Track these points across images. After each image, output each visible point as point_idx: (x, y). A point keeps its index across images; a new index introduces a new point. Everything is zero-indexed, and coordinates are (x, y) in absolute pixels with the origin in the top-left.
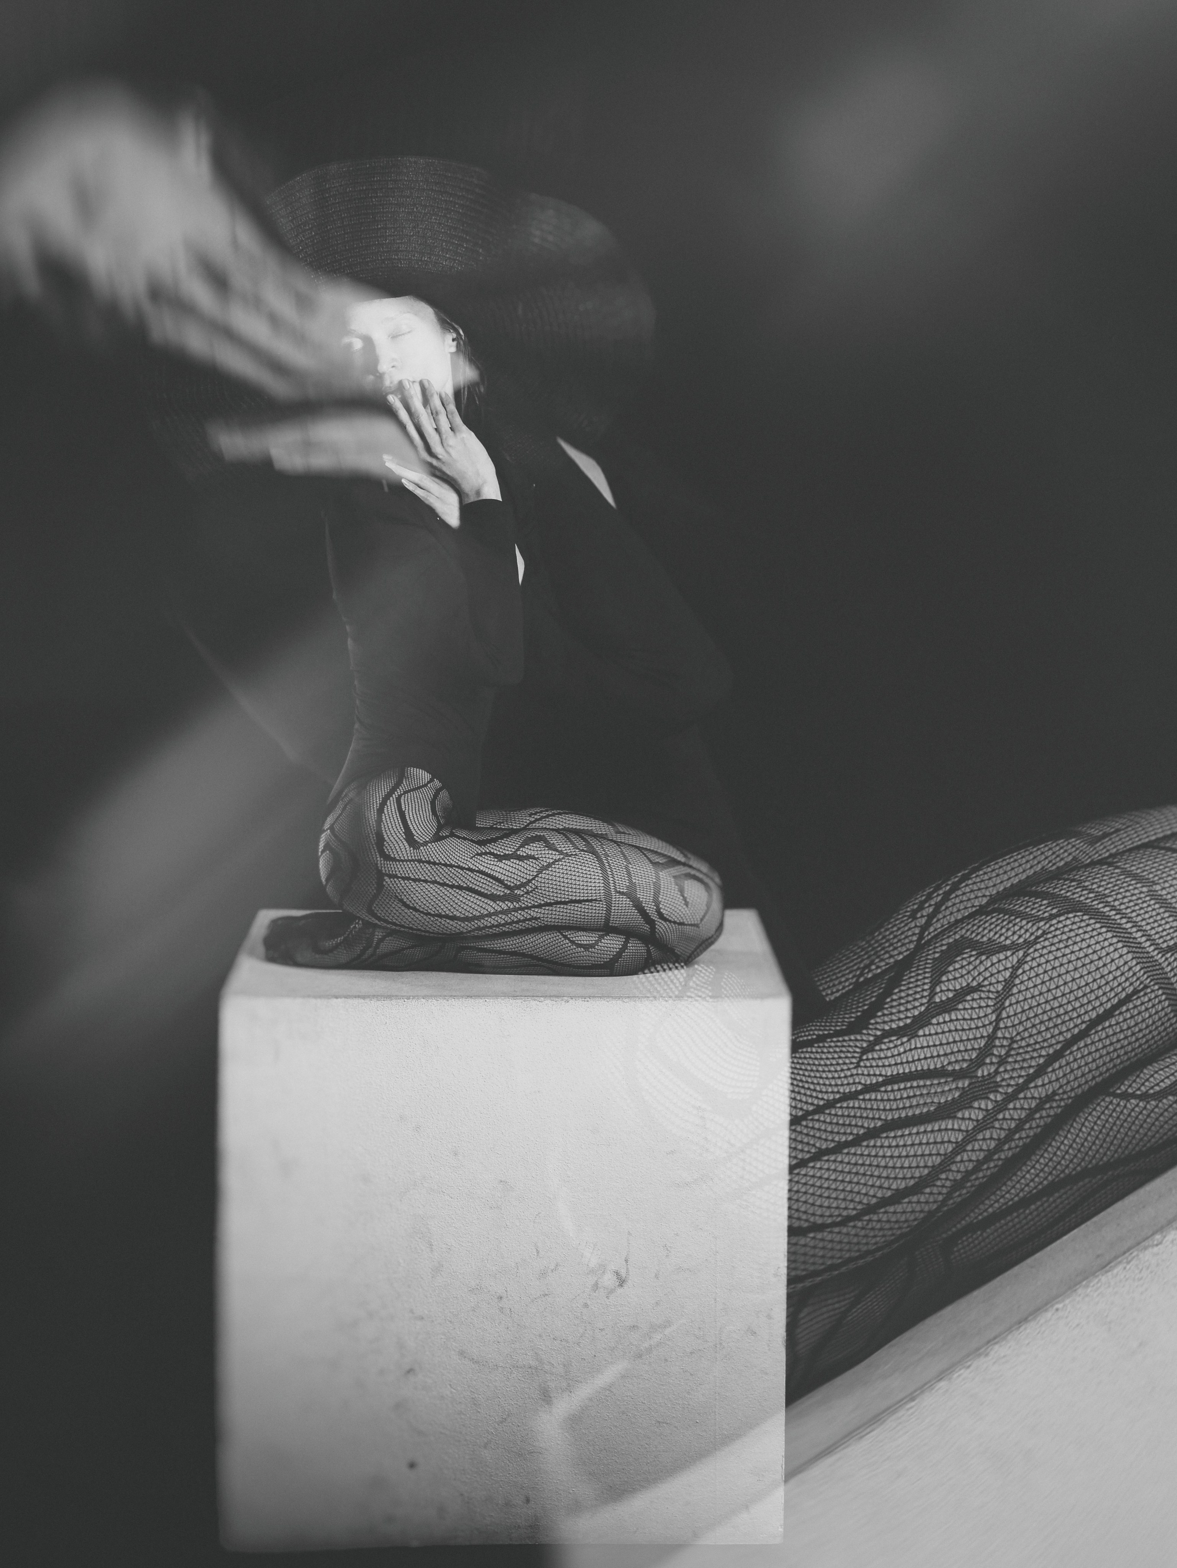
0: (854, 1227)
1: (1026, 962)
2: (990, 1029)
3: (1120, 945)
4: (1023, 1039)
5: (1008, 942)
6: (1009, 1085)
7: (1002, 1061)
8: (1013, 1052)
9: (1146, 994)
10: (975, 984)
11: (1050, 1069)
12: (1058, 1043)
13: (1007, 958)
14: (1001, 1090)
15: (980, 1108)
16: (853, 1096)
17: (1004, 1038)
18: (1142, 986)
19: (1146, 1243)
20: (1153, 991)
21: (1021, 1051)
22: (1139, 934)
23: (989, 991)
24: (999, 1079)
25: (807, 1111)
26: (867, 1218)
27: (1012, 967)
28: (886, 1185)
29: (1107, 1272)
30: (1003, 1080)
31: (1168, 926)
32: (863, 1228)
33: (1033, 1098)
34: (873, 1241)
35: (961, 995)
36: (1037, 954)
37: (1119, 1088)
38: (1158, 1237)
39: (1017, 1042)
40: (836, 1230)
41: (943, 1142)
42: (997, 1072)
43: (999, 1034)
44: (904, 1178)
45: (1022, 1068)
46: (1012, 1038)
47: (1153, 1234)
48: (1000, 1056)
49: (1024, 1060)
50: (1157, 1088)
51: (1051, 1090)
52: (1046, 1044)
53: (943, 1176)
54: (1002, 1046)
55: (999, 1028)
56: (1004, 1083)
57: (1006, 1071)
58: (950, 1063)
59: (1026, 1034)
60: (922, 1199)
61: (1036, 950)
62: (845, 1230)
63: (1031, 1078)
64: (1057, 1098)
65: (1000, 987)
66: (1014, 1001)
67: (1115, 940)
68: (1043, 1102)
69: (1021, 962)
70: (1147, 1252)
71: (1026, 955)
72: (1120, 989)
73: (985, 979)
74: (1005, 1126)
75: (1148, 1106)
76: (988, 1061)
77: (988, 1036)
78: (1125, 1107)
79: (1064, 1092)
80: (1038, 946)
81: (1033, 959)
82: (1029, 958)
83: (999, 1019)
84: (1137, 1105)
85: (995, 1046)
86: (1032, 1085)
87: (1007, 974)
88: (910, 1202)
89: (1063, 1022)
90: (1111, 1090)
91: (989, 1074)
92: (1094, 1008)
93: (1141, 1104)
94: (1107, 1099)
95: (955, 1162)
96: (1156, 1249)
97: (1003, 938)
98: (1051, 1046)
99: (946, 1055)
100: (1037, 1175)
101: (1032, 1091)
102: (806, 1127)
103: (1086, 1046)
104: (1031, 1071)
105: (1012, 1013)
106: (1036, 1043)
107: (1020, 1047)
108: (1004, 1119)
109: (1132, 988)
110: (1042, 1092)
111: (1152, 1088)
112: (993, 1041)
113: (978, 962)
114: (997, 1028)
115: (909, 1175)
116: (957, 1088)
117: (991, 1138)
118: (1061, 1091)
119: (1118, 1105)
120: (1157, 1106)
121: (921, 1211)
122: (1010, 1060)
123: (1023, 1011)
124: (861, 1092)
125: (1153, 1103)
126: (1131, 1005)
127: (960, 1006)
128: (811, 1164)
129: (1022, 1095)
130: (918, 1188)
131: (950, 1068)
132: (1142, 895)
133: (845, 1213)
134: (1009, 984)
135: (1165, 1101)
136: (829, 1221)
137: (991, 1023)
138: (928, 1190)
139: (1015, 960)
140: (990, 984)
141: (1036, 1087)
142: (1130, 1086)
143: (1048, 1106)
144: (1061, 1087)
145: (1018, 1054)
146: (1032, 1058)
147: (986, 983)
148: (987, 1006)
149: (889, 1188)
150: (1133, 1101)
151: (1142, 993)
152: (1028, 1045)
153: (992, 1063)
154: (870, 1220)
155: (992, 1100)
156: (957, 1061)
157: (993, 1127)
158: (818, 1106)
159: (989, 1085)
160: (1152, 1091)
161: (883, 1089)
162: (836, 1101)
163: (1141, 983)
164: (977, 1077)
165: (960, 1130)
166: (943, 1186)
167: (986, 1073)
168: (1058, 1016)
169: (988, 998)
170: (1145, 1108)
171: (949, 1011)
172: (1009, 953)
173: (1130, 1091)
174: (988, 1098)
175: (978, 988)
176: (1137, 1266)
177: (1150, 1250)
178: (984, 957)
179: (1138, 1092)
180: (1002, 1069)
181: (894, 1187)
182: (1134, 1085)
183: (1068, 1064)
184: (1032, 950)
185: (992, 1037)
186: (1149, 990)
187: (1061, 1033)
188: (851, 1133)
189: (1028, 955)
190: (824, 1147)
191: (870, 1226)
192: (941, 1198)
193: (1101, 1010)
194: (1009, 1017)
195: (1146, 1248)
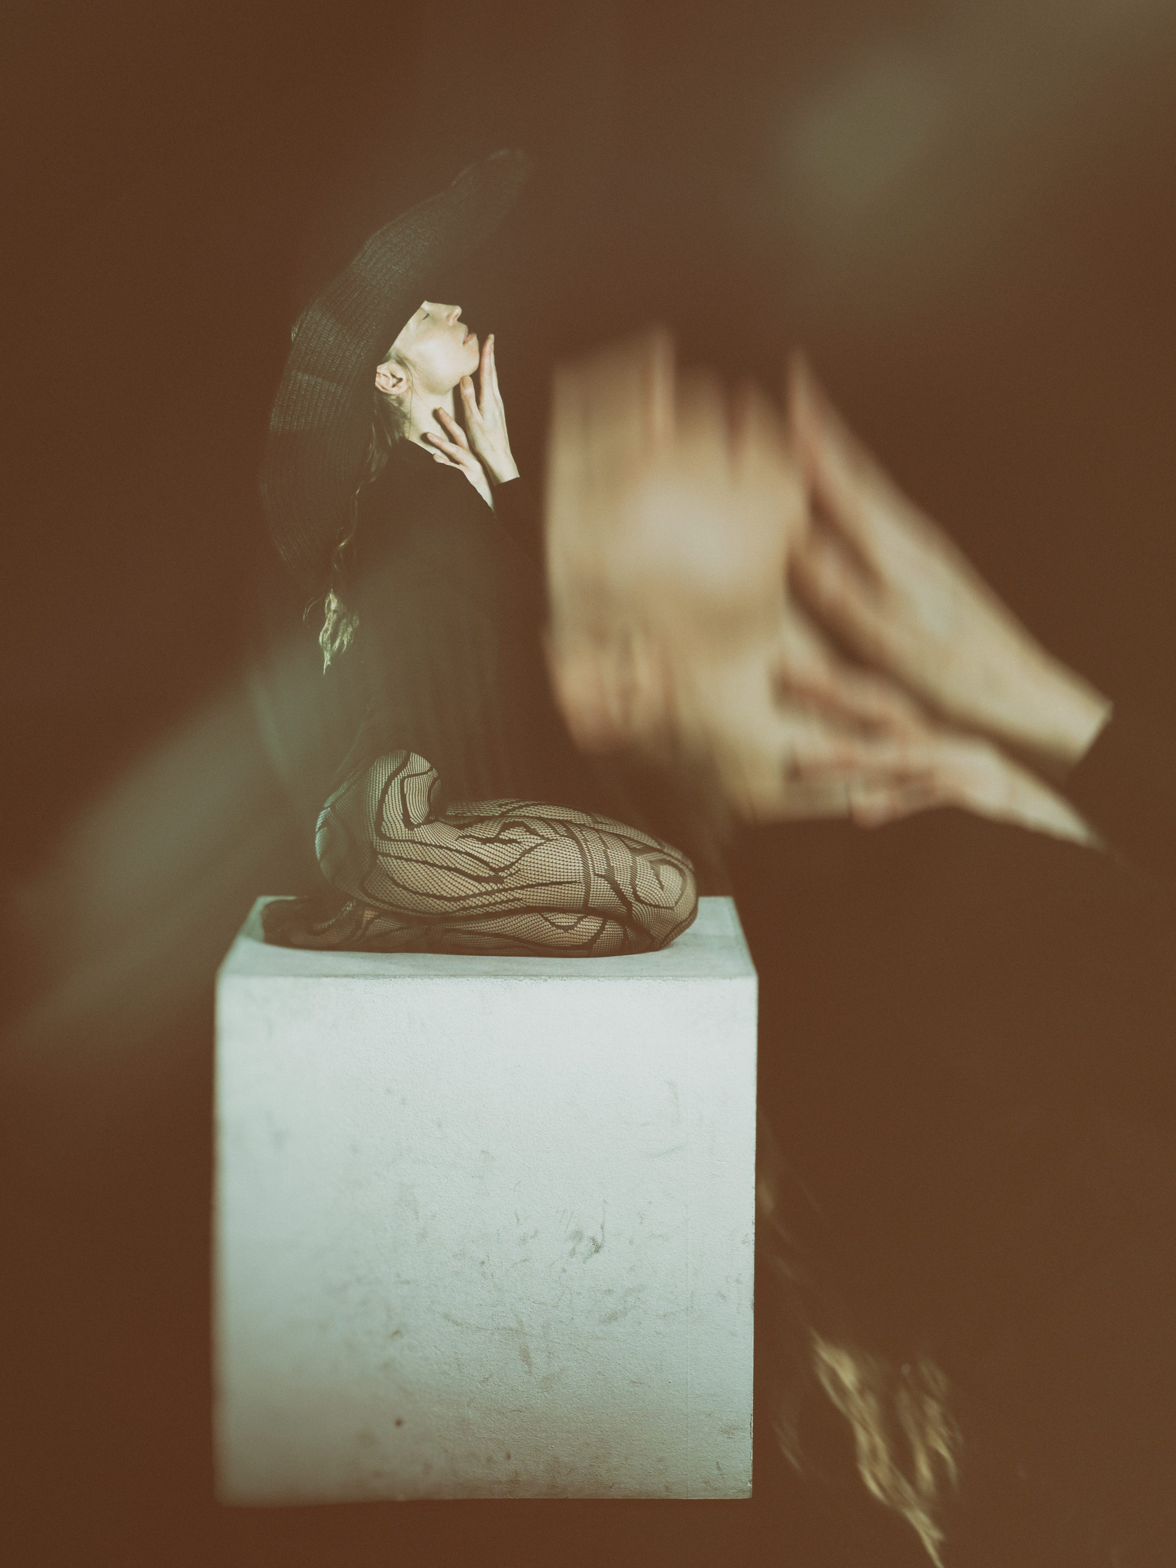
0: (418, 897)
1: (543, 845)
2: (514, 860)
3: (581, 862)
4: (523, 872)
5: (541, 834)
6: (507, 885)
7: (511, 875)
8: (517, 874)
9: (578, 885)
10: (519, 840)
11: (526, 889)
12: (535, 882)
13: (537, 839)
14: (503, 885)
15: (491, 886)
16: (451, 850)
17: (517, 867)
18: (579, 881)
19: (516, 977)
20: (582, 886)
21: (520, 876)
22: (591, 863)
23: (523, 847)
24: (505, 880)
25: (431, 844)
26: (424, 897)
27: (537, 844)
28: (439, 890)
29: (495, 978)
30: (507, 882)
31: (603, 866)
32: (420, 900)
33: (513, 895)
34: (420, 907)
35: (511, 841)
36: (549, 845)
37: (546, 915)
38: (522, 978)
39: (521, 871)
40: (411, 894)
41: (470, 889)
42: (506, 878)
43: (516, 864)
44: (447, 893)
45: (516, 882)
46: (520, 869)
47: (522, 976)
48: (511, 873)
49: (519, 880)
50: (559, 924)
51: (521, 897)
52: (530, 879)
53: (462, 902)
54: (514, 869)
55: (518, 862)
56: (506, 883)
57: (510, 879)
58: (492, 863)
59: (526, 871)
60: (448, 905)
61: (549, 844)
62: (413, 896)
63: (517, 888)
64: (521, 901)
65: (528, 848)
66: (529, 856)
67: (581, 859)
68: (515, 899)
69: (541, 844)
70: (514, 981)
71: (545, 843)
72: (570, 877)
73: (524, 841)
74: (496, 899)
75: (552, 928)
76: (506, 871)
77: (512, 862)
78: (543, 923)
79: (525, 901)
80: (551, 843)
81: (547, 846)
82: (545, 845)
83: (520, 859)
84: (548, 925)
85: (512, 868)
86: (516, 891)
87: (533, 845)
88: (443, 903)
89: (542, 876)
90: (542, 914)
91: (503, 876)
92: (556, 878)
93: (550, 926)
94: (539, 916)
95: (469, 899)
96: (518, 982)
97: (540, 831)
98: (532, 881)
99: (492, 859)
100: (495, 927)
101: (514, 893)
102: (428, 849)
103: (544, 889)
104: (519, 885)
105: (526, 860)
106: (527, 876)
107: (520, 874)
108: (497, 896)
109: (574, 880)
110: (517, 896)
111: (558, 922)
112: (512, 866)
113: (525, 833)
114: (517, 862)
115: (450, 893)
116: (488, 874)
117: (488, 900)
118: (524, 900)
119: (542, 921)
120: (555, 930)
121: (445, 909)
122: (514, 876)
123: (530, 862)
124: (454, 851)
125: (554, 928)
126: (570, 885)
127: (508, 845)
128: (420, 864)
129: (509, 892)
130: (449, 899)
131: (491, 864)
132: (601, 850)
133: (418, 890)
134: (532, 849)
135: (559, 930)
136: (411, 888)
137: (516, 858)
138: (452, 903)
139: (539, 842)
140: (525, 844)
141: (517, 892)
142: (550, 917)
143: (516, 902)
144: (525, 898)
145: (518, 876)
146: (522, 881)
147: (523, 843)
148: (519, 852)
149: (440, 892)
150: (548, 923)
151: (577, 884)
152: (524, 875)
153: (506, 873)
154: (424, 899)
155: (497, 886)
156: (495, 864)
157: (491, 897)
158: (436, 844)
159: (500, 880)
160: (557, 924)
161: (463, 855)
162: (443, 847)
163: (580, 880)
164: (498, 874)
165: (479, 889)
166: (459, 905)
167: (502, 875)
168: (542, 872)
169: (521, 849)
170: (550, 928)
171: (503, 844)
172: (539, 838)
173: (549, 918)
174: (497, 885)
175: (520, 843)
176: (507, 983)
177: (516, 980)
178: (528, 833)
179: (552, 921)
180: (509, 878)
181: (442, 893)
182: (552, 917)
183: (533, 892)
184: (548, 842)
185: (513, 864)
186: (580, 884)
187: (538, 879)
188: (441, 863)
189: (546, 843)
190: (429, 861)
191: (423, 901)
192: (455, 909)
193: (558, 880)
194: (524, 860)
195: (515, 979)
